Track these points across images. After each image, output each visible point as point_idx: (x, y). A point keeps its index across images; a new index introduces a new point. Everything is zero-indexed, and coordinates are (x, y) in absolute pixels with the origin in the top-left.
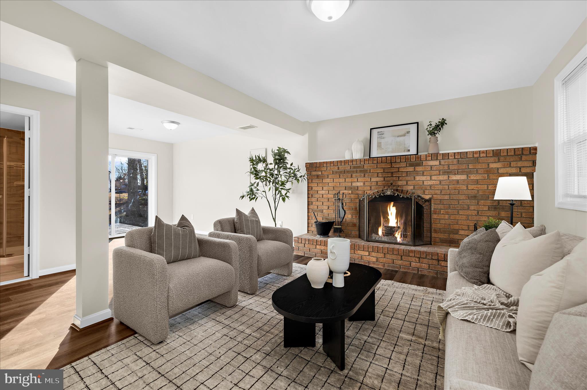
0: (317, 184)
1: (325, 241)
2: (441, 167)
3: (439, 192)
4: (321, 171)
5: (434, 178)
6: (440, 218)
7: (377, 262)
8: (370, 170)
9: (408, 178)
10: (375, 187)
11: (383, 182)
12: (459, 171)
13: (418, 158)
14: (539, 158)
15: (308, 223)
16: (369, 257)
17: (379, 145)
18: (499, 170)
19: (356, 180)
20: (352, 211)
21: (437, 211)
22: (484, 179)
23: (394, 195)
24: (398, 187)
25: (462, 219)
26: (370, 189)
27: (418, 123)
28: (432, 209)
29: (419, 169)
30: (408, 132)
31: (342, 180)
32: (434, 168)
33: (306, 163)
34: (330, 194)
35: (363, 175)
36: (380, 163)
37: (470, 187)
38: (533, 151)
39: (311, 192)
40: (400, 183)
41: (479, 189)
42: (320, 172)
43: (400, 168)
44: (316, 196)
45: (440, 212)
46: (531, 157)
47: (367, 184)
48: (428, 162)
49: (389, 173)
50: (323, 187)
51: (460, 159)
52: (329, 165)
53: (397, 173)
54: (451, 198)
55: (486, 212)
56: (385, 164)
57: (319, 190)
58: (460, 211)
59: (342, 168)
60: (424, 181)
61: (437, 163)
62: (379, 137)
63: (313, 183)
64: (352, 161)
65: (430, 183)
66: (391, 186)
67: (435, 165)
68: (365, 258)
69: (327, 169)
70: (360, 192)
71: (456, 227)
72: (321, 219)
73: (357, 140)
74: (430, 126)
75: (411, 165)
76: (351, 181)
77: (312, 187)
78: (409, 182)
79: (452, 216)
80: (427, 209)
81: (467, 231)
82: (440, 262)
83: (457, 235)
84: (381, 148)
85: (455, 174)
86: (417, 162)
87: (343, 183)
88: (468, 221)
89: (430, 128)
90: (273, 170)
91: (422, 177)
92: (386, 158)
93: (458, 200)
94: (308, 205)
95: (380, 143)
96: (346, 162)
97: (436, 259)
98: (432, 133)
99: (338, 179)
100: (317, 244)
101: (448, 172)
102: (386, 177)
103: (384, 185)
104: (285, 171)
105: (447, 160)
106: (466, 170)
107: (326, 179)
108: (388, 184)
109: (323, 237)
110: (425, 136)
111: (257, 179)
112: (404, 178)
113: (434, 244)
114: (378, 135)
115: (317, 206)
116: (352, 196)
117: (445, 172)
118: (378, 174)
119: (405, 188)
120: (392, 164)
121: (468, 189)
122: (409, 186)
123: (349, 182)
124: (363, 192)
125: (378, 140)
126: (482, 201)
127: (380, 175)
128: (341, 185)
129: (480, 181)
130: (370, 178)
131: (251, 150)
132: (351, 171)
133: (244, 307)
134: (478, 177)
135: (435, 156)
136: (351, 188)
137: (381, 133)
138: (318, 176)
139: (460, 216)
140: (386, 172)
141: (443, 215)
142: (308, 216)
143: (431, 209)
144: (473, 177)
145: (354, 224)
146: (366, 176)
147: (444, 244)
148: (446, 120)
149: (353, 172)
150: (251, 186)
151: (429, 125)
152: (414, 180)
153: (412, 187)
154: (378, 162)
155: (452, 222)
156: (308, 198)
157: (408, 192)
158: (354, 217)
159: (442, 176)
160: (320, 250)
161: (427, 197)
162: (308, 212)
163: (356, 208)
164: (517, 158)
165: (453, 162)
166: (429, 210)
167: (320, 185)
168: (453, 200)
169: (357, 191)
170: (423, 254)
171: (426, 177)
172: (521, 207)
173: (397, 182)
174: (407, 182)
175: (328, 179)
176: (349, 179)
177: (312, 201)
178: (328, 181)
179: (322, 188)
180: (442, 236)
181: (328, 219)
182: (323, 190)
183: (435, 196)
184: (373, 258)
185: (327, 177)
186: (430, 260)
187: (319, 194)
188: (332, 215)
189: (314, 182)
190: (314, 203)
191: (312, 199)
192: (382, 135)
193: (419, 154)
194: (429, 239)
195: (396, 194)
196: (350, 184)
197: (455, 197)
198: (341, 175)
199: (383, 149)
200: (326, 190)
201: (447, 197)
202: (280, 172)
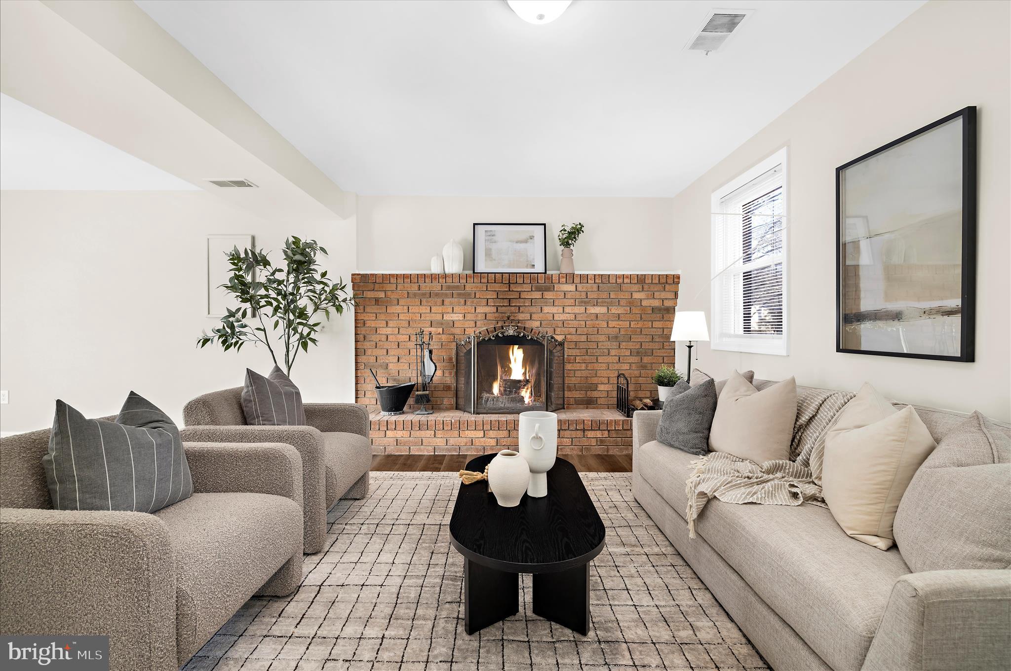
0: (375, 315)
1: (403, 421)
2: (577, 295)
3: (573, 331)
4: (385, 291)
5: (567, 309)
6: (576, 369)
7: (497, 445)
8: (475, 293)
9: (533, 309)
10: (482, 322)
11: (496, 315)
12: (599, 301)
13: (548, 278)
14: (682, 288)
15: (357, 391)
16: (484, 439)
17: (488, 253)
18: (642, 302)
19: (450, 310)
20: (444, 364)
21: (571, 359)
22: (626, 314)
23: (518, 335)
24: (519, 322)
25: (601, 369)
26: (474, 325)
27: (545, 225)
28: (565, 356)
29: (548, 295)
30: (532, 238)
31: (424, 309)
32: (568, 296)
33: (353, 275)
34: (403, 335)
35: (462, 301)
36: (492, 283)
37: (611, 324)
38: (676, 279)
39: (362, 331)
40: (521, 316)
41: (621, 327)
42: (383, 293)
43: (521, 292)
44: (375, 338)
45: (575, 360)
46: (672, 287)
47: (468, 316)
48: (560, 285)
49: (505, 300)
50: (387, 322)
51: (601, 285)
52: (400, 280)
53: (517, 300)
54: (589, 340)
55: (628, 358)
56: (500, 285)
57: (380, 327)
58: (599, 358)
59: (426, 287)
60: (555, 315)
61: (571, 288)
62: (488, 240)
63: (366, 313)
64: (445, 276)
65: (563, 317)
66: (508, 321)
67: (571, 291)
68: (477, 442)
69: (397, 288)
70: (457, 331)
71: (595, 380)
72: (385, 380)
73: (452, 240)
74: (563, 232)
75: (539, 289)
76: (441, 312)
77: (364, 321)
78: (533, 316)
79: (590, 365)
80: (558, 357)
81: (607, 385)
82: (586, 433)
83: (595, 392)
84: (492, 258)
85: (594, 305)
86: (546, 284)
87: (427, 315)
88: (609, 372)
89: (563, 235)
90: (285, 283)
91: (552, 308)
92: (502, 275)
93: (597, 343)
94: (356, 355)
95: (490, 249)
96: (433, 277)
97: (581, 429)
98: (566, 243)
99: (417, 308)
100: (387, 429)
101: (585, 302)
102: (500, 306)
103: (496, 319)
104: (308, 288)
105: (584, 284)
106: (606, 300)
107: (394, 307)
108: (503, 317)
109: (395, 414)
110: (556, 246)
111: (244, 301)
112: (527, 309)
113: (568, 408)
114: (486, 236)
115: (376, 357)
116: (444, 337)
117: (582, 302)
118: (488, 300)
119: (529, 325)
120: (510, 286)
121: (609, 327)
122: (533, 322)
123: (438, 313)
124: (463, 331)
125: (487, 244)
126: (624, 343)
127: (491, 303)
128: (422, 318)
129: (622, 315)
130: (474, 308)
131: (209, 235)
132: (442, 293)
133: (322, 585)
134: (620, 311)
135: (570, 278)
136: (442, 324)
137: (491, 233)
138: (377, 301)
139: (600, 364)
140: (501, 298)
141: (579, 364)
142: (356, 377)
143: (563, 356)
144: (614, 310)
145: (446, 387)
146: (468, 303)
147: (582, 406)
148: (583, 227)
149: (446, 295)
150: (229, 316)
151: (561, 231)
152: (541, 312)
153: (538, 324)
154: (489, 281)
155: (590, 374)
156: (356, 341)
157: (533, 331)
158: (447, 374)
159: (578, 307)
160: (395, 439)
161: (560, 338)
162: (356, 370)
163: (451, 359)
164: (660, 287)
165: (592, 288)
166: (561, 358)
167: (382, 317)
168: (590, 343)
169: (452, 329)
170: (565, 424)
171: (557, 307)
172: (663, 350)
173: (517, 314)
174: (531, 315)
175: (397, 307)
176: (438, 308)
177: (365, 347)
178: (398, 310)
179: (385, 322)
180: (577, 395)
181: (399, 381)
182: (389, 326)
183: (568, 336)
184: (491, 440)
185: (396, 302)
186: (573, 432)
187: (379, 334)
188: (405, 373)
189: (368, 311)
190: (369, 352)
191: (365, 343)
192: (492, 237)
193: (548, 272)
194: (561, 401)
195: (522, 334)
196: (439, 317)
197: (593, 338)
198: (424, 300)
199: (495, 260)
200: (393, 327)
201: (584, 338)
202: (299, 288)
